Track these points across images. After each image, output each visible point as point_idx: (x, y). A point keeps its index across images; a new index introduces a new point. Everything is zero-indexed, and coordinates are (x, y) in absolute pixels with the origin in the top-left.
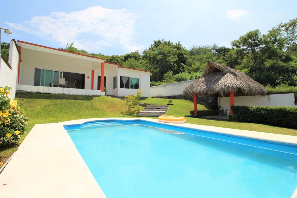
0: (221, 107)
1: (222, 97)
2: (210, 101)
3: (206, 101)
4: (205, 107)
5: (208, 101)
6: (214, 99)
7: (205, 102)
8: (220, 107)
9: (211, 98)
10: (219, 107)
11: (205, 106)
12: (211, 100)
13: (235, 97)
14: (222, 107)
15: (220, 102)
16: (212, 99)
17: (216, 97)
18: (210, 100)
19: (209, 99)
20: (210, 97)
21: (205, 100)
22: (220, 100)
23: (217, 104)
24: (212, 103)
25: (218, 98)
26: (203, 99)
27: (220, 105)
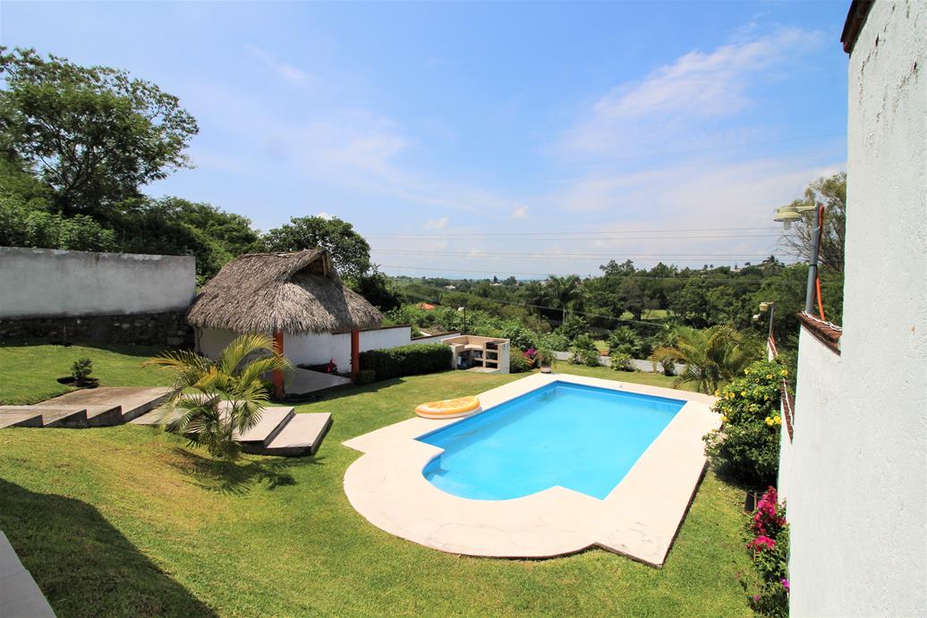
3: (153, 341)
12: (179, 336)
15: (199, 341)
16: (180, 333)
20: (176, 326)
22: (202, 333)
26: (141, 333)
27: (200, 349)
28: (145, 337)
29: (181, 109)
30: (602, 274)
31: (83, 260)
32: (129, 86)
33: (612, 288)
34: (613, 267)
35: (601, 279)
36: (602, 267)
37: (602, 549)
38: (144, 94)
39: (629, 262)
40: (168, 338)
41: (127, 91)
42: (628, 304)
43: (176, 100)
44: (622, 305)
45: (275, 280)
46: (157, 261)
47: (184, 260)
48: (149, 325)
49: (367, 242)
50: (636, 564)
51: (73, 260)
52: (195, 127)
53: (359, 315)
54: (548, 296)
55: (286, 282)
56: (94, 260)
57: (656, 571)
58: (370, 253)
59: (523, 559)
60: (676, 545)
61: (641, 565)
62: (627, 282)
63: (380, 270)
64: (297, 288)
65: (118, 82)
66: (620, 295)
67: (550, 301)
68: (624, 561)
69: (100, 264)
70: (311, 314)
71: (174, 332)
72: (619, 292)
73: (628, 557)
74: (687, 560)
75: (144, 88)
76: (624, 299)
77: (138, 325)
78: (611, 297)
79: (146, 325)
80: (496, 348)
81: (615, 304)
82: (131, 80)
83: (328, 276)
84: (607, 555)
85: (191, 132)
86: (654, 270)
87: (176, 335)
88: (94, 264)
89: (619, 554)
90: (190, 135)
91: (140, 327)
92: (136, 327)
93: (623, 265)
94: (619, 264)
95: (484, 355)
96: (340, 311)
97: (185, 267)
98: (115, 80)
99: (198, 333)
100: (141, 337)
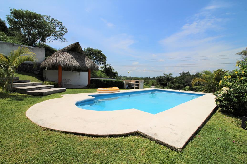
0: (47, 79)
2: (37, 73)
3: (29, 72)
9: (38, 69)
10: (44, 78)
12: (38, 71)
13: (62, 71)
15: (45, 74)
16: (38, 70)
22: (46, 72)
23: (43, 76)
24: (39, 74)
26: (26, 69)
27: (45, 76)
28: (27, 70)
29: (63, 26)
30: (180, 75)
31: (9, 45)
32: (50, 20)
33: (183, 79)
34: (183, 73)
35: (180, 77)
36: (180, 74)
37: (141, 135)
38: (54, 22)
39: (188, 72)
40: (34, 71)
41: (50, 21)
42: (188, 83)
43: (62, 23)
44: (186, 84)
45: (62, 51)
46: (33, 48)
47: (41, 49)
48: (28, 67)
49: (106, 56)
50: (162, 147)
51: (6, 45)
52: (67, 31)
53: (89, 65)
54: (163, 79)
55: (65, 52)
56: (12, 46)
57: (176, 153)
58: (107, 59)
59: (83, 135)
60: (195, 138)
61: (165, 147)
62: (187, 78)
63: (111, 66)
64: (68, 54)
65: (48, 19)
66: (185, 81)
67: (163, 81)
68: (153, 144)
69: (14, 47)
70: (71, 61)
71: (36, 70)
72: (185, 80)
73: (157, 141)
74: (204, 148)
75: (54, 20)
76: (186, 82)
77: (25, 66)
78: (182, 81)
79: (27, 66)
80: (138, 83)
81: (184, 83)
82: (51, 18)
83: (81, 53)
84: (142, 139)
85: (66, 32)
86: (196, 74)
87: (37, 71)
88: (12, 47)
89: (151, 139)
90: (66, 33)
91: (25, 67)
92: (24, 67)
93: (186, 73)
94: (185, 73)
95: (135, 85)
96: (82, 62)
97: (42, 51)
98: (47, 18)
99: (45, 71)
100: (25, 70)
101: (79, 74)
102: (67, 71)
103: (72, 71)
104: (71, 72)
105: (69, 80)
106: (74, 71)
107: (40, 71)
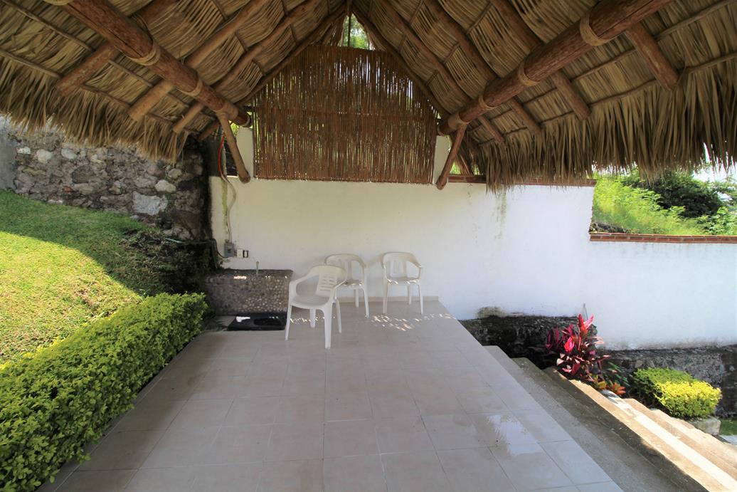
0: (240, 253)
1: (245, 179)
2: (153, 206)
3: (104, 198)
4: (99, 269)
5: (129, 205)
6: (183, 186)
7: (99, 206)
8: (231, 251)
9: (160, 177)
10: (221, 251)
11: (98, 258)
12: (159, 194)
14: (246, 254)
15: (227, 213)
16: (162, 185)
17: (199, 170)
18: (153, 192)
19: (142, 182)
20: (152, 168)
21: (97, 194)
22: (234, 197)
23: (210, 231)
24: (164, 221)
25: (215, 182)
27: (229, 232)
71: (148, 183)
77: (71, 156)
91: (74, 162)
92: (63, 162)
99: (225, 193)
100: (76, 186)
101: (503, 209)
102: (400, 179)
103: (440, 183)
104: (431, 188)
105: (410, 265)
106: (454, 178)
107: (170, 188)
